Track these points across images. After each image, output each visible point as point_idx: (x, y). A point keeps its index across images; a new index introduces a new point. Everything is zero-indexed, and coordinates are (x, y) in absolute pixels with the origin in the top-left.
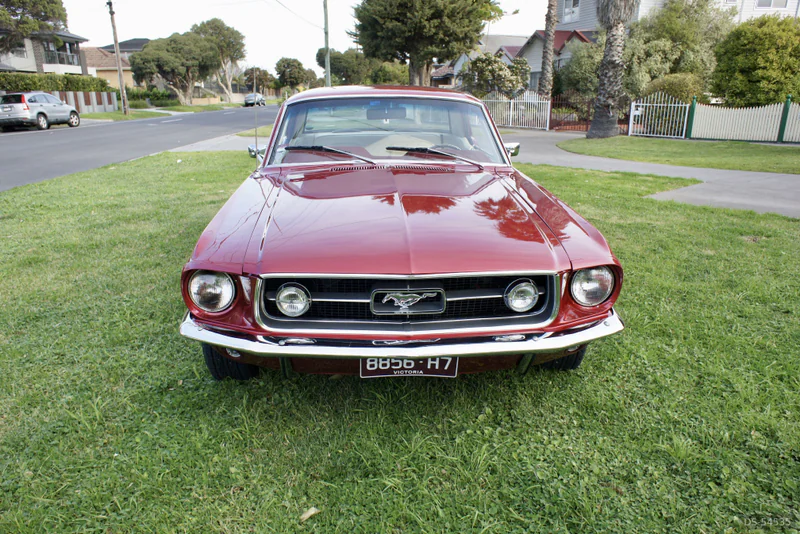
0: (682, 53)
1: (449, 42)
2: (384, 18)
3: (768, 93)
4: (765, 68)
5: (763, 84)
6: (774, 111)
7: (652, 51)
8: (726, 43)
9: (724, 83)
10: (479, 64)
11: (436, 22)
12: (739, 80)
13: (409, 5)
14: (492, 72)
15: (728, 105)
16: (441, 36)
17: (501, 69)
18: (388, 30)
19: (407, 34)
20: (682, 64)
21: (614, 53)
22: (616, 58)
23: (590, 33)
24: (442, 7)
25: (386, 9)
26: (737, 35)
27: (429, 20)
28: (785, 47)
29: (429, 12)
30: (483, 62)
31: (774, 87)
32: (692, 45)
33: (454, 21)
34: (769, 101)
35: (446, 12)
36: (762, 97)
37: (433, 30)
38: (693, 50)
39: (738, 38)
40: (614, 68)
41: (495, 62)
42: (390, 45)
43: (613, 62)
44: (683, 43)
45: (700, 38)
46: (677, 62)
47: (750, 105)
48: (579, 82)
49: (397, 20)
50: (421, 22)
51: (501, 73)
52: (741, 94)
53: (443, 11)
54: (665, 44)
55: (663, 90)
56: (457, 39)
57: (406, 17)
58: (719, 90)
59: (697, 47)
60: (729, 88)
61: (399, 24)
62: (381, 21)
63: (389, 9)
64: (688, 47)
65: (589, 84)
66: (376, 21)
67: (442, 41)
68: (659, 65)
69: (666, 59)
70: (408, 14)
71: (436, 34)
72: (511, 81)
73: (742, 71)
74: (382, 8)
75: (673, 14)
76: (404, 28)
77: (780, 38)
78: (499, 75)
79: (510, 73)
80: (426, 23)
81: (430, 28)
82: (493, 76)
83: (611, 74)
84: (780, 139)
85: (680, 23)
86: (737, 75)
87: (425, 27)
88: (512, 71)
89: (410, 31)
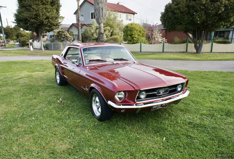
0: (113, 30)
1: (51, 26)
2: (30, 18)
3: (136, 41)
4: (134, 35)
5: (135, 38)
6: (139, 45)
7: (106, 30)
8: (124, 29)
9: (126, 38)
10: (60, 33)
11: (47, 20)
12: (129, 37)
13: (38, 15)
14: (64, 35)
15: (128, 43)
16: (49, 24)
17: (67, 34)
18: (32, 22)
19: (38, 24)
20: (113, 33)
21: (101, 30)
22: (102, 32)
23: (89, 24)
24: (49, 16)
25: (30, 16)
26: (127, 27)
27: (45, 19)
28: (137, 30)
29: (45, 17)
30: (61, 32)
31: (137, 39)
32: (115, 28)
33: (53, 20)
34: (137, 43)
35: (50, 17)
36: (135, 41)
37: (47, 23)
38: (115, 30)
39: (128, 28)
40: (102, 34)
41: (65, 32)
42: (33, 27)
43: (102, 33)
44: (113, 28)
45: (116, 27)
46: (112, 32)
47: (133, 43)
48: (88, 37)
49: (34, 19)
50: (42, 20)
51: (67, 35)
52: (130, 41)
53: (49, 17)
54: (108, 28)
55: (113, 40)
56: (54, 25)
57: (37, 18)
58: (125, 40)
59: (116, 29)
60: (127, 39)
61: (35, 20)
62: (29, 19)
63: (31, 15)
64: (114, 29)
65: (91, 38)
66: (27, 19)
67: (49, 26)
68: (108, 33)
69: (109, 32)
70: (38, 18)
71: (48, 24)
72: (70, 37)
73: (130, 35)
74: (29, 15)
75: (109, 21)
76: (37, 22)
77: (136, 28)
78: (66, 36)
79: (69, 35)
80: (44, 20)
81: (45, 22)
82: (65, 36)
83: (101, 36)
84: (141, 51)
85: (111, 23)
86: (129, 36)
87: (44, 21)
88: (70, 35)
89: (39, 23)
